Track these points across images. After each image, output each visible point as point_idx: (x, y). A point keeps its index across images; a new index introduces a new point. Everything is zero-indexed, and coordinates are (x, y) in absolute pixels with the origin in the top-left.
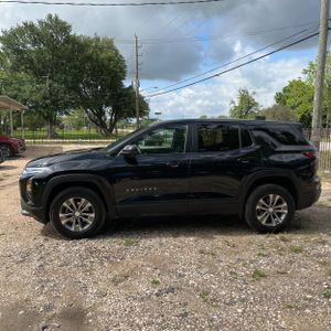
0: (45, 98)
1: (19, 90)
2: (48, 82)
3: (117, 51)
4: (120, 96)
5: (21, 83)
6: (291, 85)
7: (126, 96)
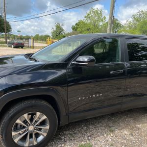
6: (79, 23)
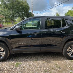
0: (11, 15)
1: (5, 13)
2: (11, 11)
3: (27, 4)
4: (28, 14)
5: (5, 11)
7: (30, 14)
